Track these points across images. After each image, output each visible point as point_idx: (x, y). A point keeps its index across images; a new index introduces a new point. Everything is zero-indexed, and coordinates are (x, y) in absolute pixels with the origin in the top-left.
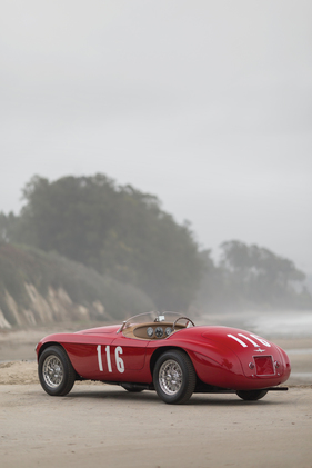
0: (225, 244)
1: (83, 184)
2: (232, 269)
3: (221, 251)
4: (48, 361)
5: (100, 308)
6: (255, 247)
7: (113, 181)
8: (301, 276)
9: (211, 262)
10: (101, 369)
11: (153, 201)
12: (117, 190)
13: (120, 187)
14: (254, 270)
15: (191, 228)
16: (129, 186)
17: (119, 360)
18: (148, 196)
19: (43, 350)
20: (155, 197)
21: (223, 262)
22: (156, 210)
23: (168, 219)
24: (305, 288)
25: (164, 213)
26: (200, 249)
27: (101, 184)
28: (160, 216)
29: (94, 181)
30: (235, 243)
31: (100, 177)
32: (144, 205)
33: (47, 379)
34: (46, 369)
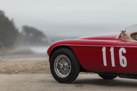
4: (57, 59)
10: (105, 64)
17: (122, 58)
19: (55, 51)
33: (57, 72)
34: (56, 65)
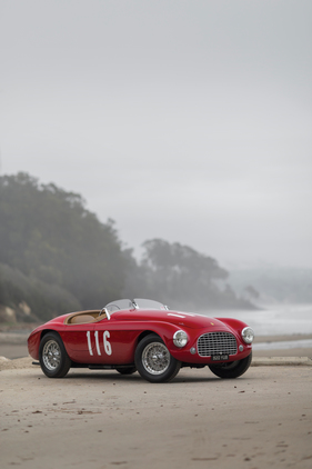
0: (147, 242)
1: (6, 183)
2: (155, 269)
3: (144, 250)
5: (27, 310)
6: (178, 245)
7: (36, 180)
8: (224, 274)
9: (134, 261)
11: (77, 200)
12: (40, 189)
13: (43, 185)
14: (176, 268)
15: (114, 227)
16: (52, 185)
18: (71, 195)
20: (79, 196)
21: (145, 261)
22: (79, 209)
23: (92, 218)
24: (228, 287)
25: (87, 211)
26: (123, 248)
27: (24, 183)
28: (84, 215)
29: (16, 180)
30: (157, 241)
31: (22, 176)
32: (68, 203)
